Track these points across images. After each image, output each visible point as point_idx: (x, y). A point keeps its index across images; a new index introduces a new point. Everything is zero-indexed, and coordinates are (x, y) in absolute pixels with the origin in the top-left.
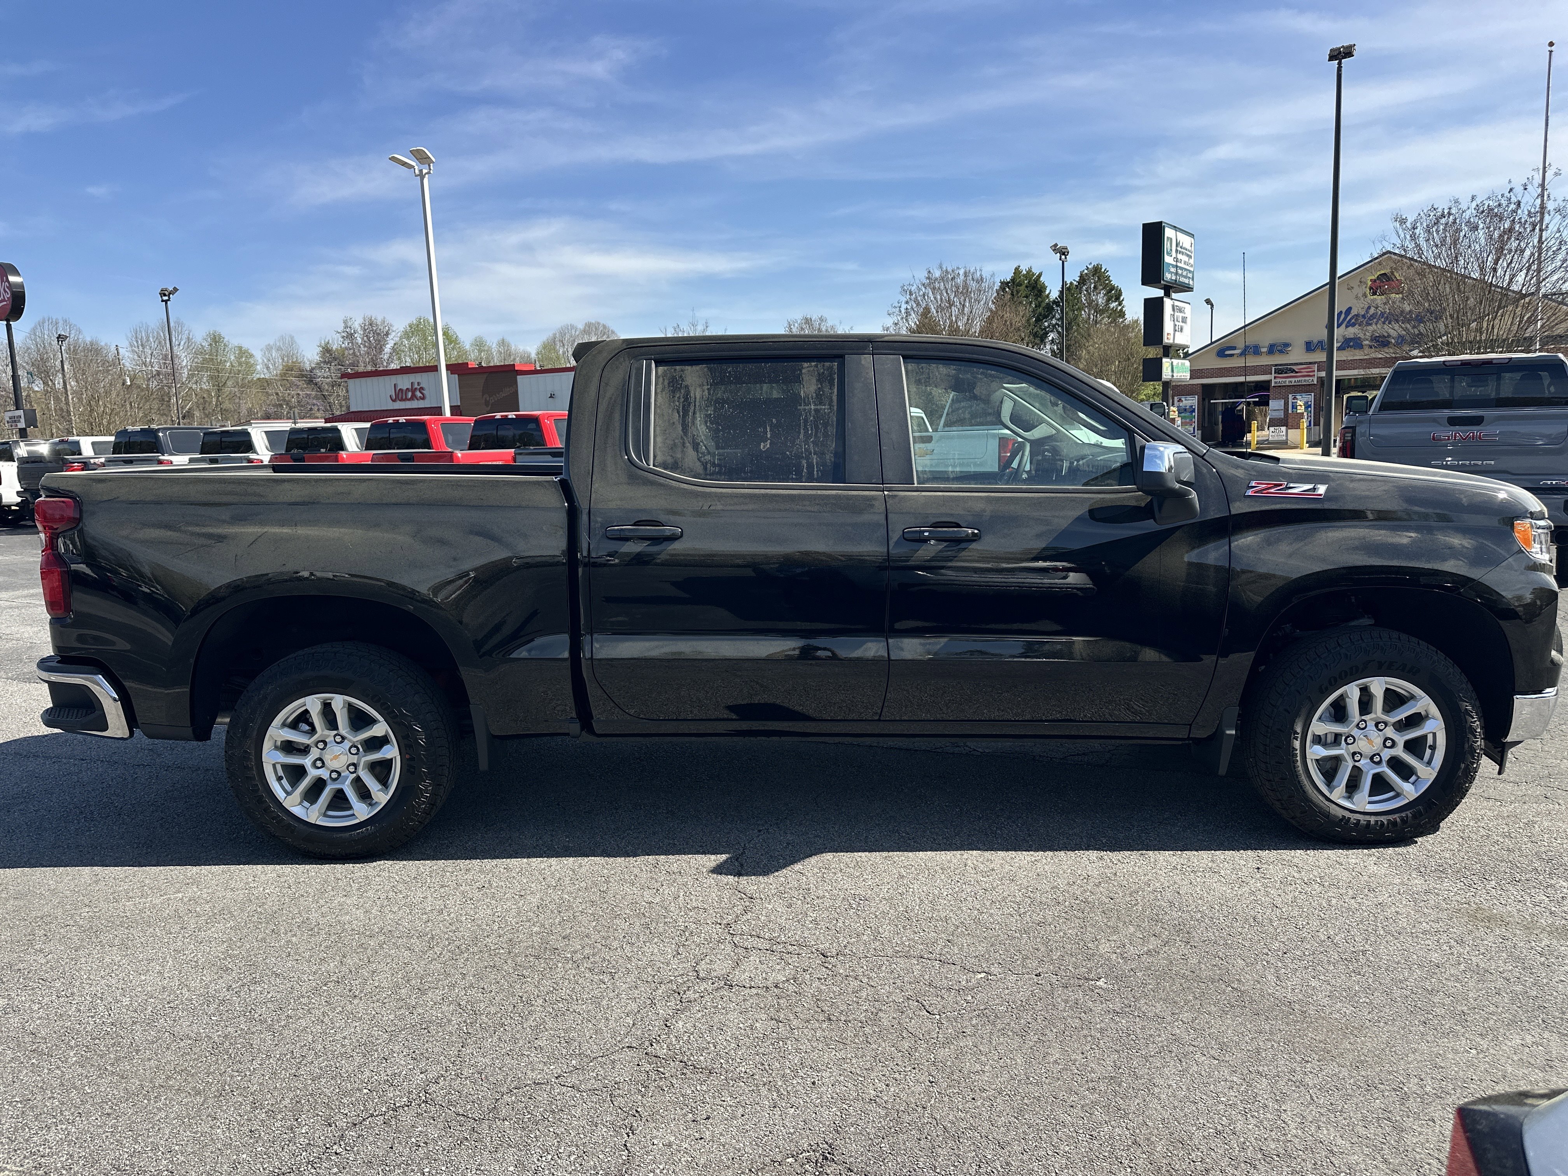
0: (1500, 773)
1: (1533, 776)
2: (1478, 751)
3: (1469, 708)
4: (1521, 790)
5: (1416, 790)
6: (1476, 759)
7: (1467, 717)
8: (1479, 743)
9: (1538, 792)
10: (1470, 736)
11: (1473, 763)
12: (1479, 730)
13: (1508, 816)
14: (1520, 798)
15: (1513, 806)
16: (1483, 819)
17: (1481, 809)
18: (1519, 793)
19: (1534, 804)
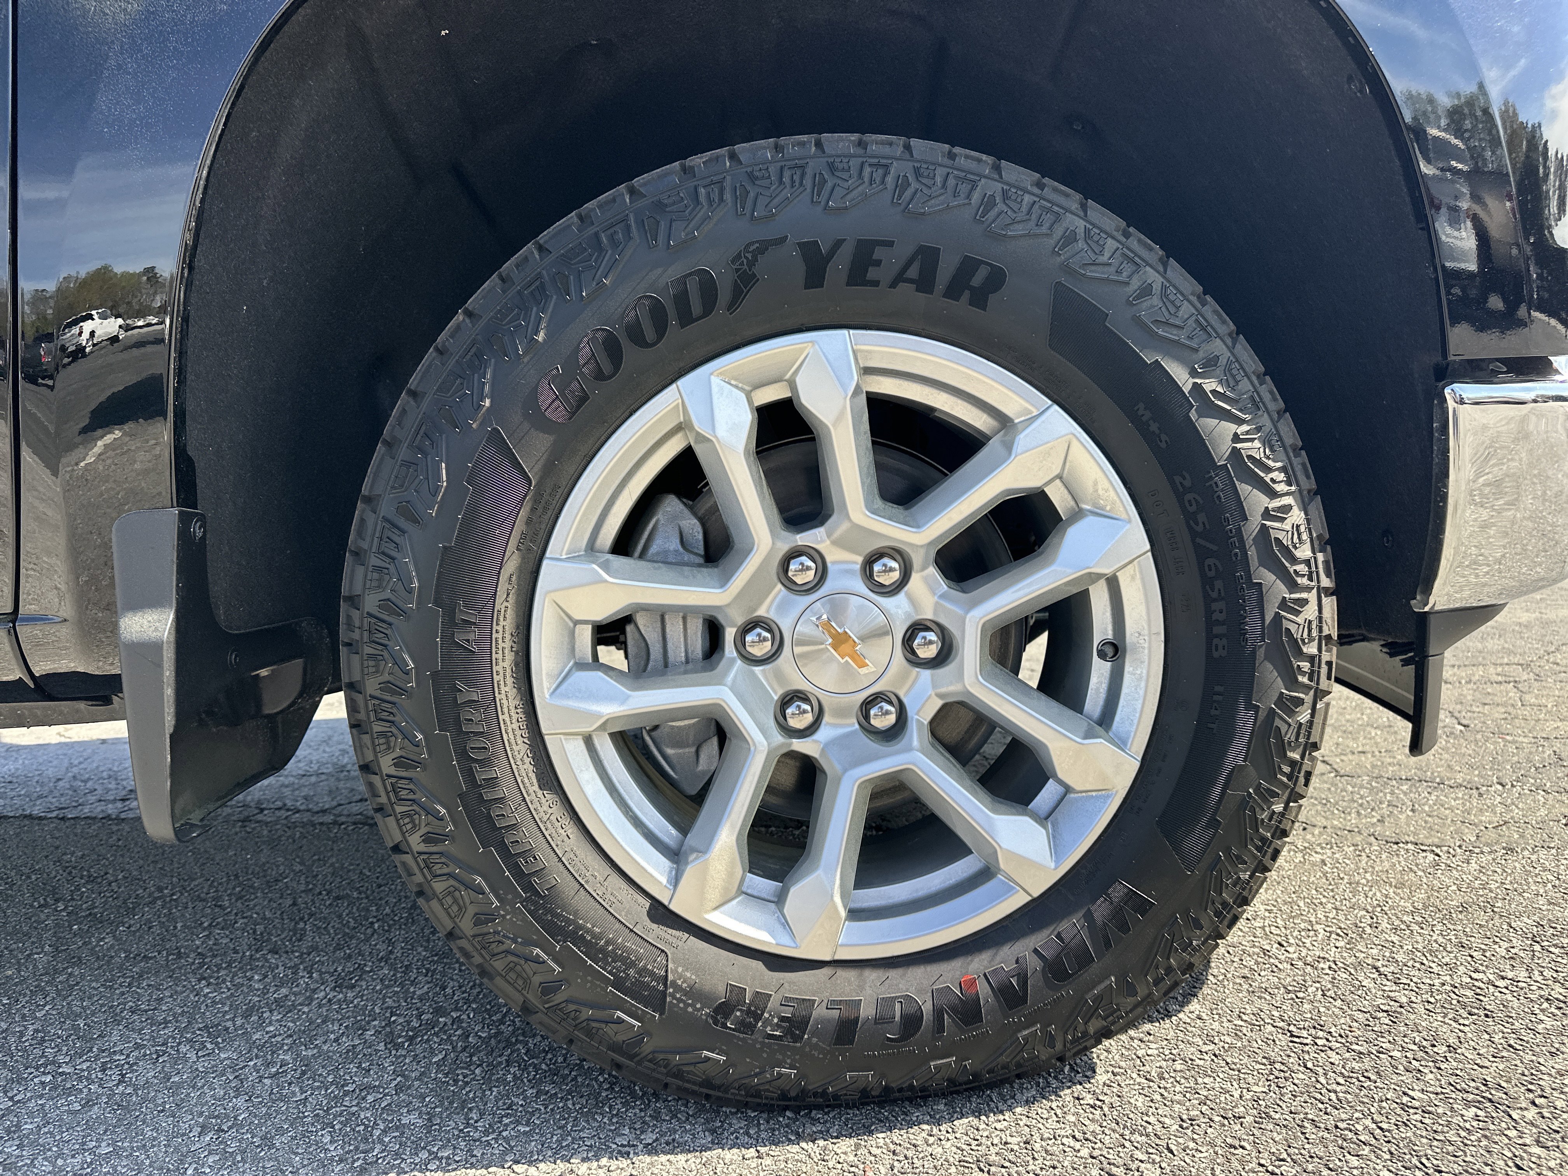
0: (1416, 746)
1: (1518, 764)
2: (1311, 649)
3: (1254, 448)
4: (1492, 809)
5: (1056, 847)
6: (1306, 688)
7: (1244, 489)
8: (1310, 612)
9: (1543, 812)
10: (1267, 577)
11: (1290, 705)
12: (1304, 552)
13: (1463, 908)
14: (1492, 835)
15: (1474, 866)
16: (1374, 926)
17: (1371, 885)
18: (1486, 817)
19: (1542, 853)
